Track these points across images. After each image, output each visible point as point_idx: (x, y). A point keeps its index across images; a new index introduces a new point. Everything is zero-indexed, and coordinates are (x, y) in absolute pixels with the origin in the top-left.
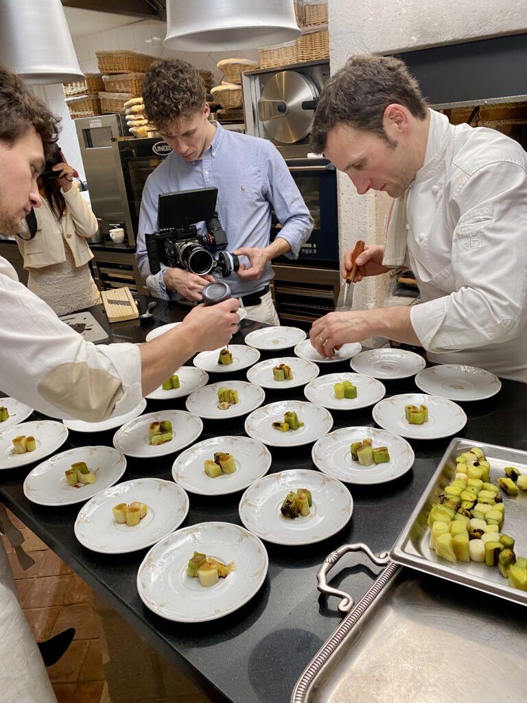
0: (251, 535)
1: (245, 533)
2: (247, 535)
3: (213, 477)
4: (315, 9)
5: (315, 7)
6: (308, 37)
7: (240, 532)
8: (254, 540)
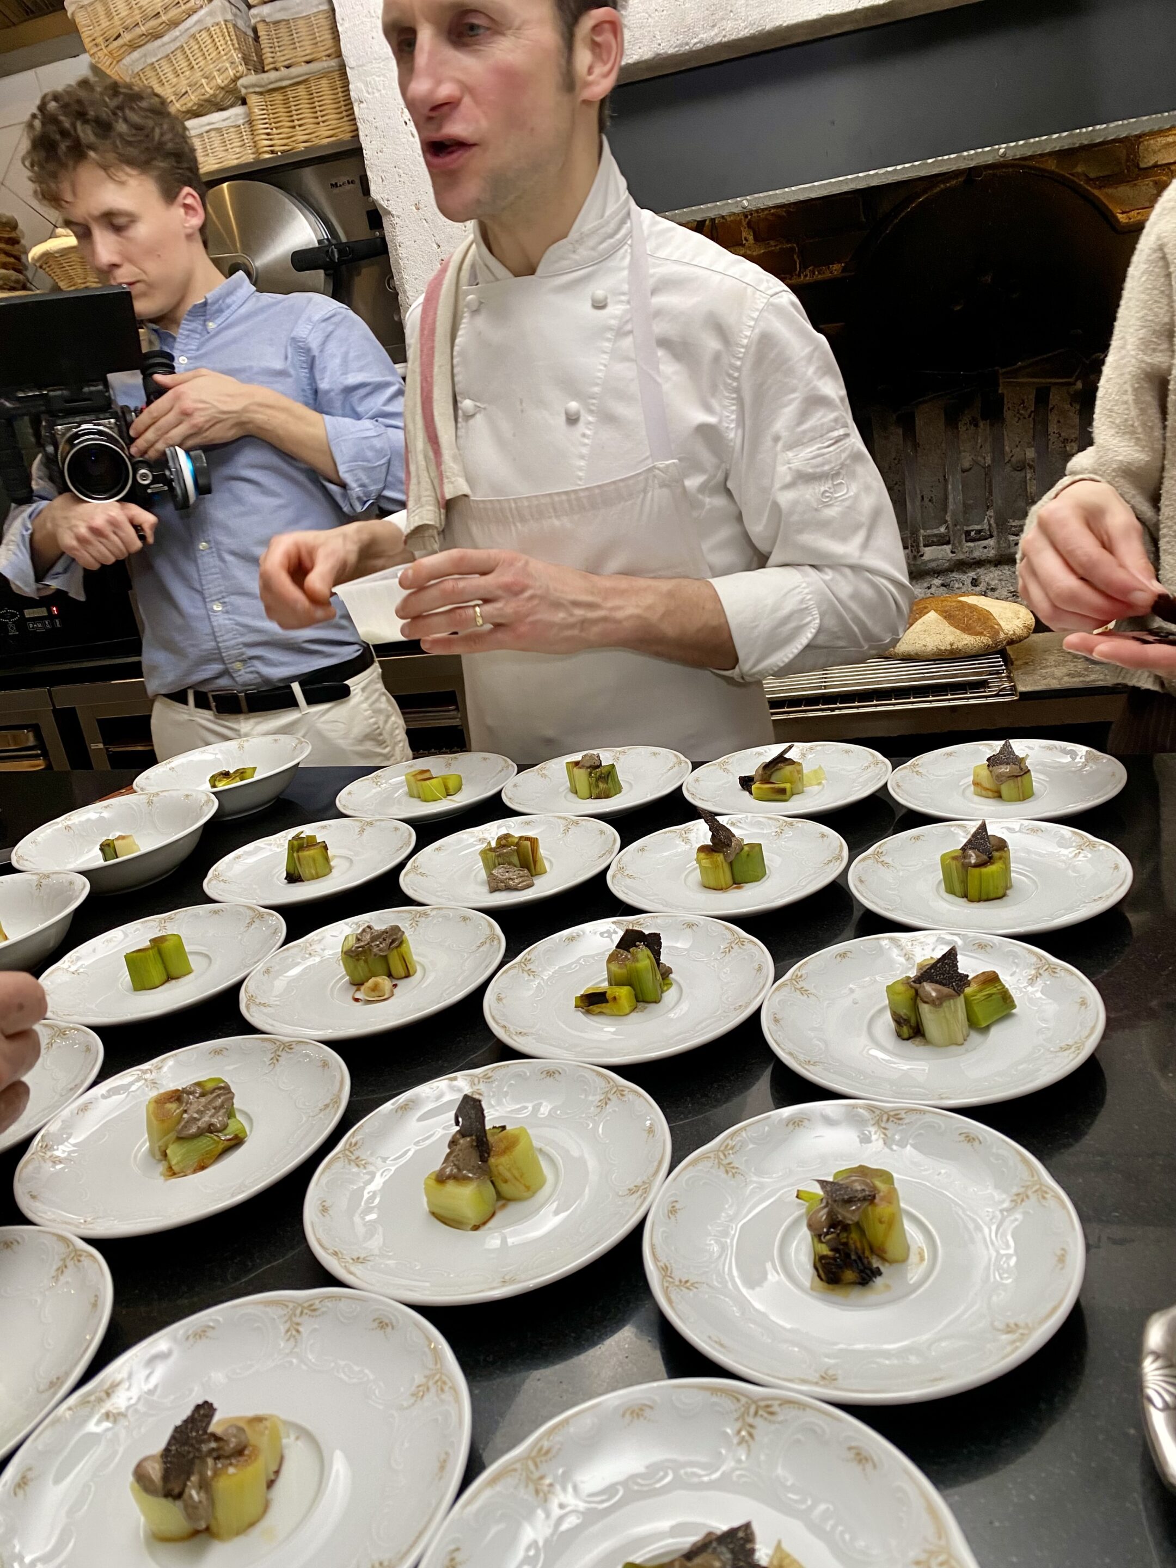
0: (787, 1402)
1: (753, 1400)
2: (766, 1409)
3: (476, 1228)
4: (283, 30)
5: (282, 25)
6: (278, 97)
7: (728, 1404)
8: (809, 1417)
